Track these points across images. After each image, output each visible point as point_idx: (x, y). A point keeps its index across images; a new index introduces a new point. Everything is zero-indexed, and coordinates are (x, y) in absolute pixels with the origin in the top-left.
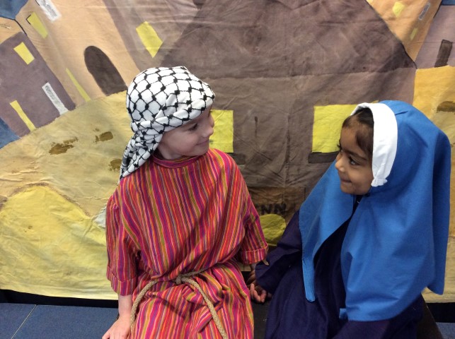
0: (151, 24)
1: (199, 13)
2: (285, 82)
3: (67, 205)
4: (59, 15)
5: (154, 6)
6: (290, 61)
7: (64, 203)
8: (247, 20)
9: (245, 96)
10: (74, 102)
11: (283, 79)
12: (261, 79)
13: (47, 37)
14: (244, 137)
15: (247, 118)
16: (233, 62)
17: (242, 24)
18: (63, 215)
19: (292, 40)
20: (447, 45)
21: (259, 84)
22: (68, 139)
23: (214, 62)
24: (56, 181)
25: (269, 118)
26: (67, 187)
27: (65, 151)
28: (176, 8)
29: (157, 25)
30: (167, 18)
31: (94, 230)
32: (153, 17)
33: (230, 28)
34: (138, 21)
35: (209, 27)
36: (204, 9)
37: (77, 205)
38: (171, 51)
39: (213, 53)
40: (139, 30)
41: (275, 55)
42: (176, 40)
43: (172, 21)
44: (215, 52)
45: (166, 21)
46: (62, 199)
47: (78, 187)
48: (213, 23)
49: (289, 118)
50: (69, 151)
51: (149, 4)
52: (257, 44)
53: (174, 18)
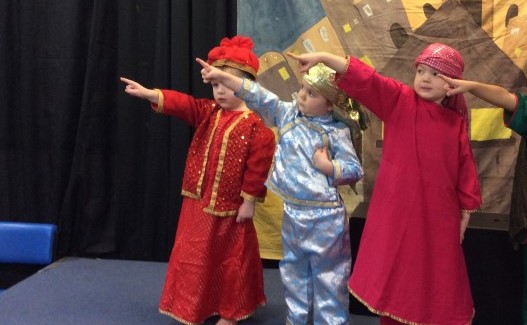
0: (369, 57)
1: (398, 52)
5: (371, 48)
30: (378, 54)
32: (371, 53)
43: (382, 56)
45: (378, 56)
48: (407, 58)
51: (369, 46)
53: (383, 54)
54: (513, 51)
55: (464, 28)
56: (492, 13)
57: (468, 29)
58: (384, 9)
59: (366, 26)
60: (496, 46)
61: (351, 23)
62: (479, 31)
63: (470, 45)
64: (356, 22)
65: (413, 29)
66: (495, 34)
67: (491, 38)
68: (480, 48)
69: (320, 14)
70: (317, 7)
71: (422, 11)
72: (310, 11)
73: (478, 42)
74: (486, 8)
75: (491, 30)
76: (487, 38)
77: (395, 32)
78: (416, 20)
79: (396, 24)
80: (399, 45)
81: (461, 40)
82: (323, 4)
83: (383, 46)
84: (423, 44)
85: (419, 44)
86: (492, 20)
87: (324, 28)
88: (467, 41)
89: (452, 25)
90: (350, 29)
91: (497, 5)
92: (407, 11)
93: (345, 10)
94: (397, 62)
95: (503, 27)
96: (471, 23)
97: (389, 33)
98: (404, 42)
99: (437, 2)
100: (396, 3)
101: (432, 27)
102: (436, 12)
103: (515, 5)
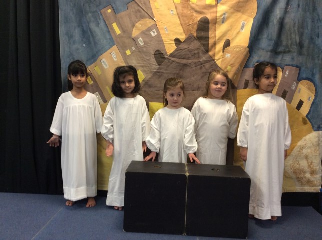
0: (141, 71)
1: (159, 68)
2: (190, 93)
4: (108, 67)
5: (143, 65)
6: (192, 85)
10: (107, 100)
13: (101, 75)
17: (175, 72)
19: (193, 79)
20: (247, 82)
28: (151, 67)
29: (143, 71)
32: (142, 68)
33: (170, 74)
35: (162, 73)
36: (161, 66)
38: (148, 81)
42: (150, 77)
45: (147, 70)
48: (164, 72)
51: (141, 64)
53: (150, 69)
54: (226, 68)
55: (198, 53)
56: (215, 44)
57: (201, 54)
58: (151, 41)
59: (140, 52)
60: (216, 65)
61: (130, 49)
62: (207, 56)
63: (202, 64)
64: (133, 49)
65: (168, 54)
66: (217, 58)
67: (214, 60)
68: (207, 66)
69: (112, 43)
70: (109, 39)
71: (174, 43)
72: (105, 41)
73: (206, 62)
74: (211, 41)
75: (214, 55)
76: (211, 60)
77: (158, 55)
78: (170, 48)
79: (158, 51)
80: (159, 63)
81: (196, 61)
82: (113, 37)
83: (150, 64)
84: (174, 63)
85: (171, 63)
86: (215, 49)
87: (114, 52)
88: (200, 62)
89: (191, 52)
90: (130, 53)
91: (218, 40)
92: (164, 43)
93: (127, 41)
94: (158, 74)
95: (221, 53)
96: (202, 51)
97: (153, 56)
98: (163, 62)
99: (182, 38)
100: (158, 38)
101: (179, 53)
102: (182, 44)
103: (228, 40)
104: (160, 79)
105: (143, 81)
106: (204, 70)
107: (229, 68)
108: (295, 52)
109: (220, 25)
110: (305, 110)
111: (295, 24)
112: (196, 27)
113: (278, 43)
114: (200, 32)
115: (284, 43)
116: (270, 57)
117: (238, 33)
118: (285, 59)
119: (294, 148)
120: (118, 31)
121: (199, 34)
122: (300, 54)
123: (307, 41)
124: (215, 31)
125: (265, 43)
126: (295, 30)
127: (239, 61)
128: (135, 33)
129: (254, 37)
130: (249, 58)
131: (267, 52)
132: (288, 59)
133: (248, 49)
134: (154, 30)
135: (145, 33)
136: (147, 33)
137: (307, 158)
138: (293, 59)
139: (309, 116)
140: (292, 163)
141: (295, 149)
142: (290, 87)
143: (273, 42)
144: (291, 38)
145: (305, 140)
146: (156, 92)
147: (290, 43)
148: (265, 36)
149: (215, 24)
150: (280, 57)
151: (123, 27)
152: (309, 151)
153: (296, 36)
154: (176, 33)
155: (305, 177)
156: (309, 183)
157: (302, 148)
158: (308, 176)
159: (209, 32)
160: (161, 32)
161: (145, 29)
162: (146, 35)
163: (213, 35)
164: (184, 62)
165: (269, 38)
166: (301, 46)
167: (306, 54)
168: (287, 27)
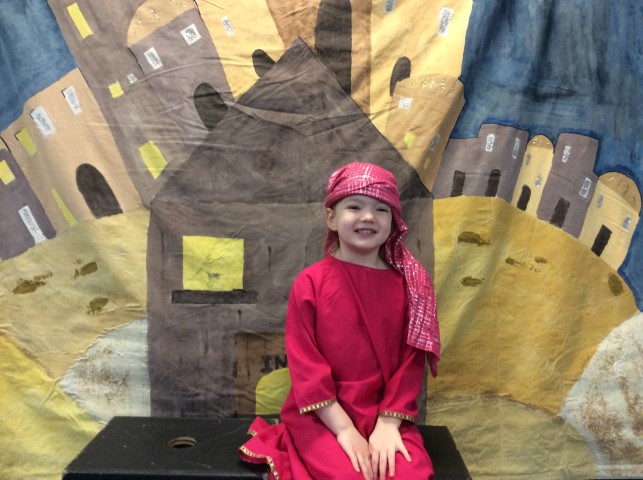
0: (156, 144)
1: (209, 135)
2: (301, 209)
3: (25, 362)
4: (53, 130)
5: (161, 127)
6: (305, 186)
7: (21, 360)
8: (260, 145)
9: (258, 223)
10: (55, 228)
11: (299, 206)
12: (275, 205)
13: (36, 155)
14: (256, 270)
15: (259, 248)
16: (244, 187)
17: (255, 149)
18: (17, 376)
19: (307, 167)
20: (460, 175)
21: (273, 210)
22: (40, 273)
23: (224, 186)
24: (15, 330)
25: (284, 248)
26: (28, 337)
27: (33, 289)
28: (185, 130)
29: (162, 145)
30: (174, 139)
31: (56, 397)
32: (160, 137)
33: (243, 152)
34: (142, 141)
35: (220, 150)
36: (215, 131)
37: (38, 362)
38: (176, 173)
39: (223, 177)
40: (142, 150)
41: (289, 181)
42: (183, 161)
43: (180, 142)
44: (226, 175)
45: (173, 142)
46: (18, 354)
47: (43, 338)
48: (225, 146)
49: (307, 248)
50: (40, 290)
51: (156, 123)
52: (271, 169)
53: (182, 139)
54: (401, 137)
55: (322, 95)
56: (367, 71)
57: (329, 97)
58: (182, 57)
59: (150, 88)
60: (373, 129)
61: (122, 79)
62: (346, 103)
63: (333, 127)
64: (132, 79)
65: (235, 95)
66: (373, 109)
67: (366, 115)
68: (348, 131)
69: (65, 61)
70: (60, 50)
71: (250, 62)
72: (44, 56)
73: (345, 120)
74: (357, 62)
75: (367, 101)
76: (359, 114)
77: (204, 99)
78: (241, 79)
79: (205, 86)
80: (210, 123)
81: (317, 117)
82: (71, 44)
83: (181, 124)
84: (253, 123)
85: (245, 123)
86: (369, 84)
87: (72, 88)
88: (326, 119)
89: (302, 90)
90: (122, 93)
91: (377, 57)
92: (223, 62)
93: (112, 57)
94: (208, 153)
95: (386, 96)
96: (333, 88)
97: (192, 102)
98: (219, 119)
99: (276, 49)
100: (204, 48)
101: (267, 93)
102: (275, 67)
103: (405, 59)
104: (213, 169)
105: (163, 173)
106: (338, 143)
107: (409, 138)
108: (586, 95)
109: (382, 17)
110: (616, 252)
111: (583, 18)
112: (313, 18)
113: (540, 70)
114: (325, 33)
115: (557, 70)
116: (520, 109)
117: (431, 41)
118: (561, 113)
119: (589, 358)
120: (85, 29)
121: (322, 39)
122: (600, 100)
123: (618, 65)
124: (368, 31)
125: (506, 69)
126: (584, 36)
127: (437, 116)
128: (136, 33)
129: (477, 52)
130: (464, 109)
131: (513, 93)
132: (567, 113)
133: (460, 85)
134: (193, 27)
135: (166, 35)
136: (171, 33)
137: (623, 385)
138: (581, 114)
139: (627, 271)
140: (584, 400)
141: (592, 361)
142: (575, 192)
143: (529, 66)
144: (575, 57)
145: (618, 336)
146: (202, 204)
147: (572, 68)
148: (506, 50)
149: (368, 11)
150: (547, 108)
151: (98, 15)
152: (630, 365)
153: (587, 51)
154: (257, 37)
155: (620, 439)
156: (630, 452)
157: (610, 359)
158: (628, 433)
159: (350, 34)
160: (214, 32)
161: (163, 21)
162: (168, 38)
163: (362, 45)
164: (283, 118)
165: (518, 55)
166: (601, 77)
167: (615, 100)
168: (563, 26)
